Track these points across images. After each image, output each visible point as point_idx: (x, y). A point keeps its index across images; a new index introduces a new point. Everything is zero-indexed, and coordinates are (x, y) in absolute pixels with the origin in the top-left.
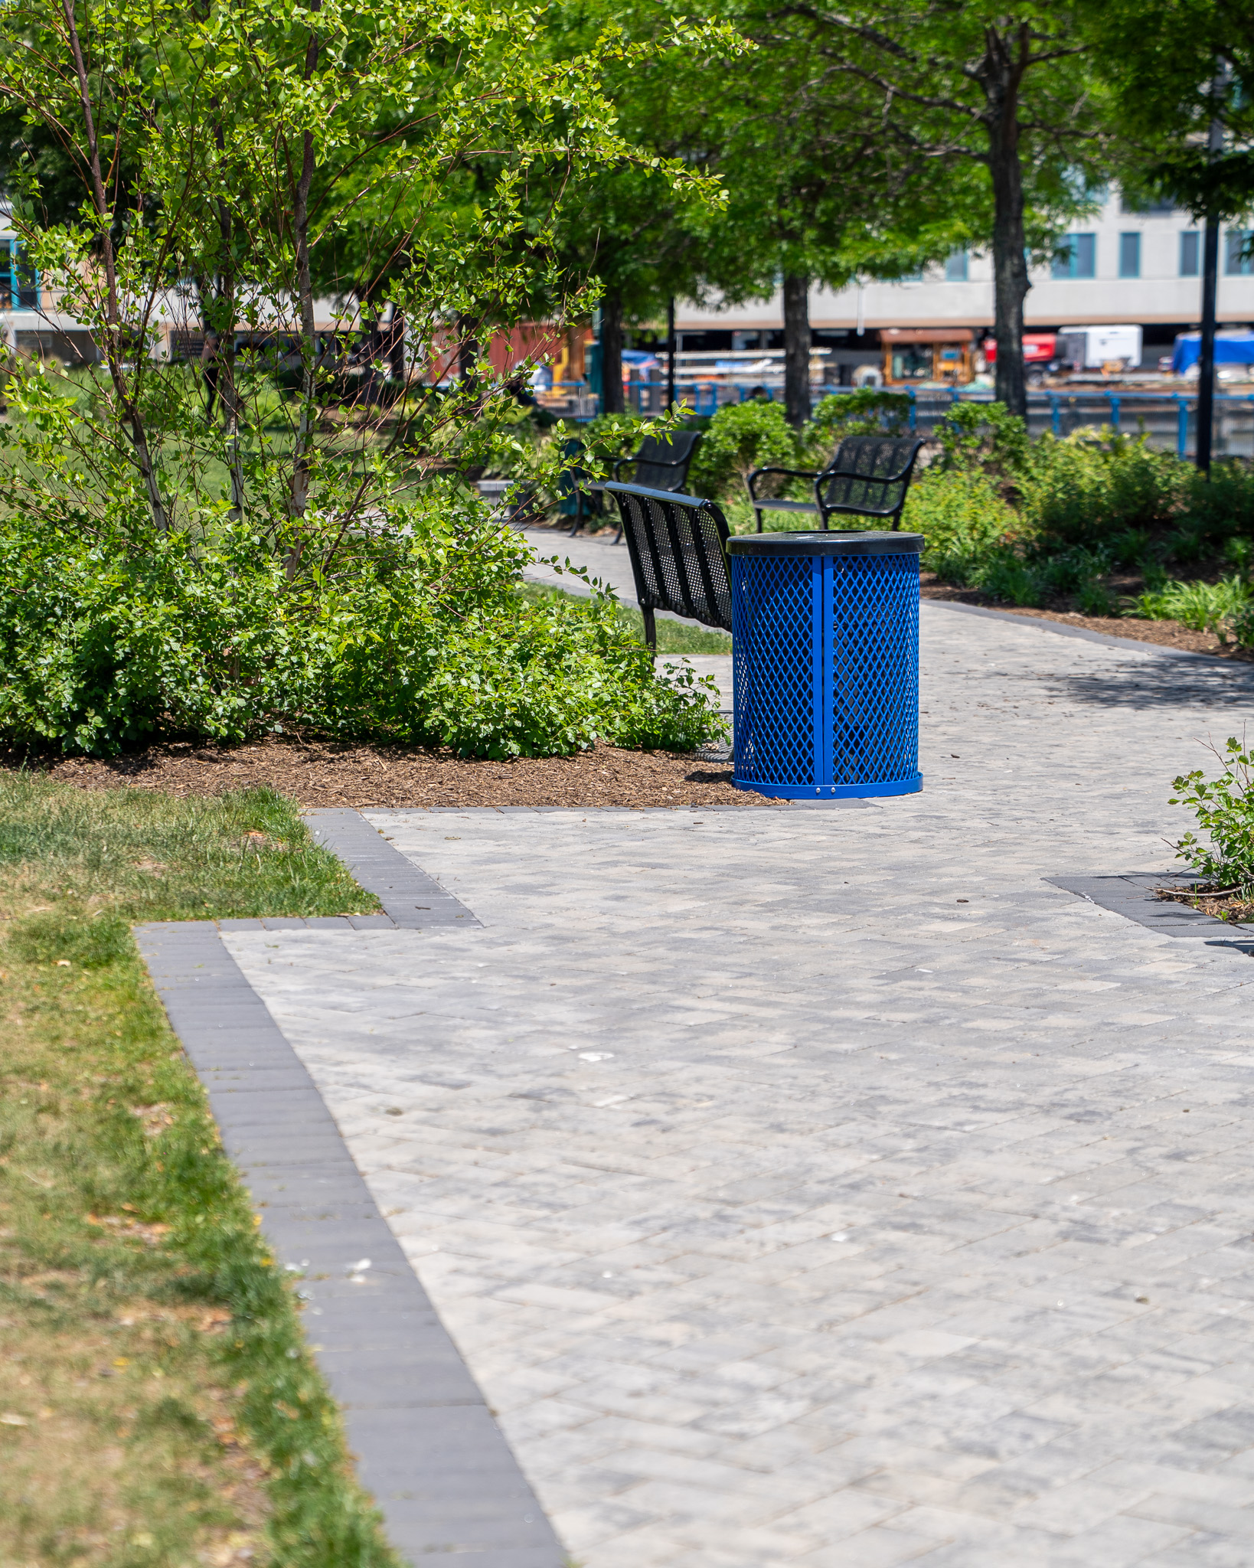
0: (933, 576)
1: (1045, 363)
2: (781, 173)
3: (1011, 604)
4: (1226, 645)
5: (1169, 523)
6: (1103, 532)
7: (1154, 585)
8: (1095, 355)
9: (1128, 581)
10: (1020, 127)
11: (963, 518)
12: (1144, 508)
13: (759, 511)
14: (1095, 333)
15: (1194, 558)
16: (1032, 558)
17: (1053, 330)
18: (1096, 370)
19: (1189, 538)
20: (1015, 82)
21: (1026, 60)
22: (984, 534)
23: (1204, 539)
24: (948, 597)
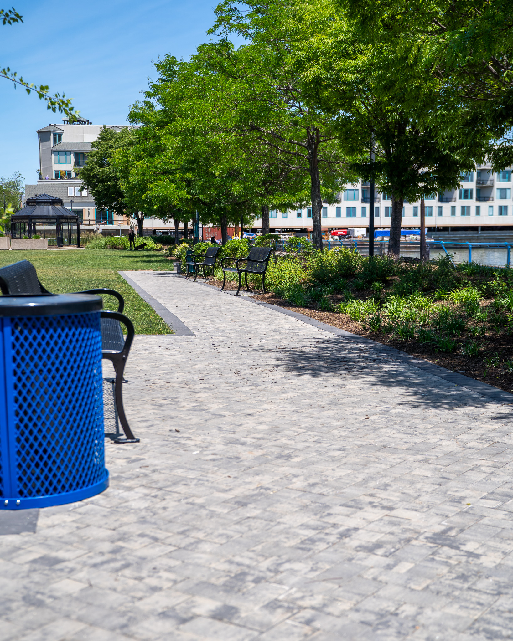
0: (274, 294)
1: (345, 236)
2: (259, 178)
3: (295, 306)
4: (366, 330)
5: (354, 276)
6: (332, 280)
7: (345, 299)
8: (356, 234)
9: (339, 297)
10: (319, 161)
11: (287, 274)
12: (347, 271)
13: (224, 272)
14: (356, 229)
15: (362, 289)
16: (308, 288)
17: (347, 228)
18: (356, 237)
19: (361, 281)
20: (316, 147)
21: (319, 142)
22: (293, 279)
23: (366, 282)
24: (274, 303)
